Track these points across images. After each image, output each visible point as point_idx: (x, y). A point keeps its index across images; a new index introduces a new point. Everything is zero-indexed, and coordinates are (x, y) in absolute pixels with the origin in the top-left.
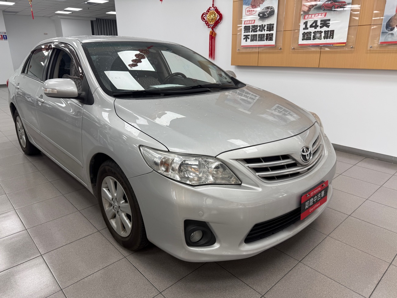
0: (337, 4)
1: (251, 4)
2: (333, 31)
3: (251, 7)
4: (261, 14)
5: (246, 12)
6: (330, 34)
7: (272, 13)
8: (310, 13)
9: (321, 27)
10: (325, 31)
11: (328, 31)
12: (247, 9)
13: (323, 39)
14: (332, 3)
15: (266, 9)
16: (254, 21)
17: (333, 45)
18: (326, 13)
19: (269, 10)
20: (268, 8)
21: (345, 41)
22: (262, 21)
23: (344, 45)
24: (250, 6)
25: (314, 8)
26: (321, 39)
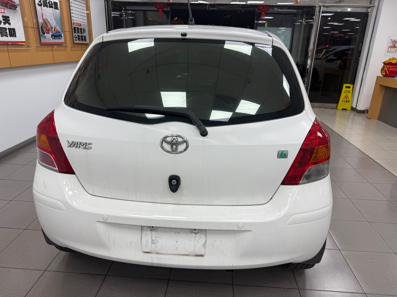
0: (10, 2)
2: (14, 29)
6: (13, 32)
9: (5, 24)
10: (9, 28)
11: (11, 28)
13: (9, 37)
17: (18, 44)
18: (4, 9)
21: (24, 40)
23: (25, 44)
26: (8, 37)
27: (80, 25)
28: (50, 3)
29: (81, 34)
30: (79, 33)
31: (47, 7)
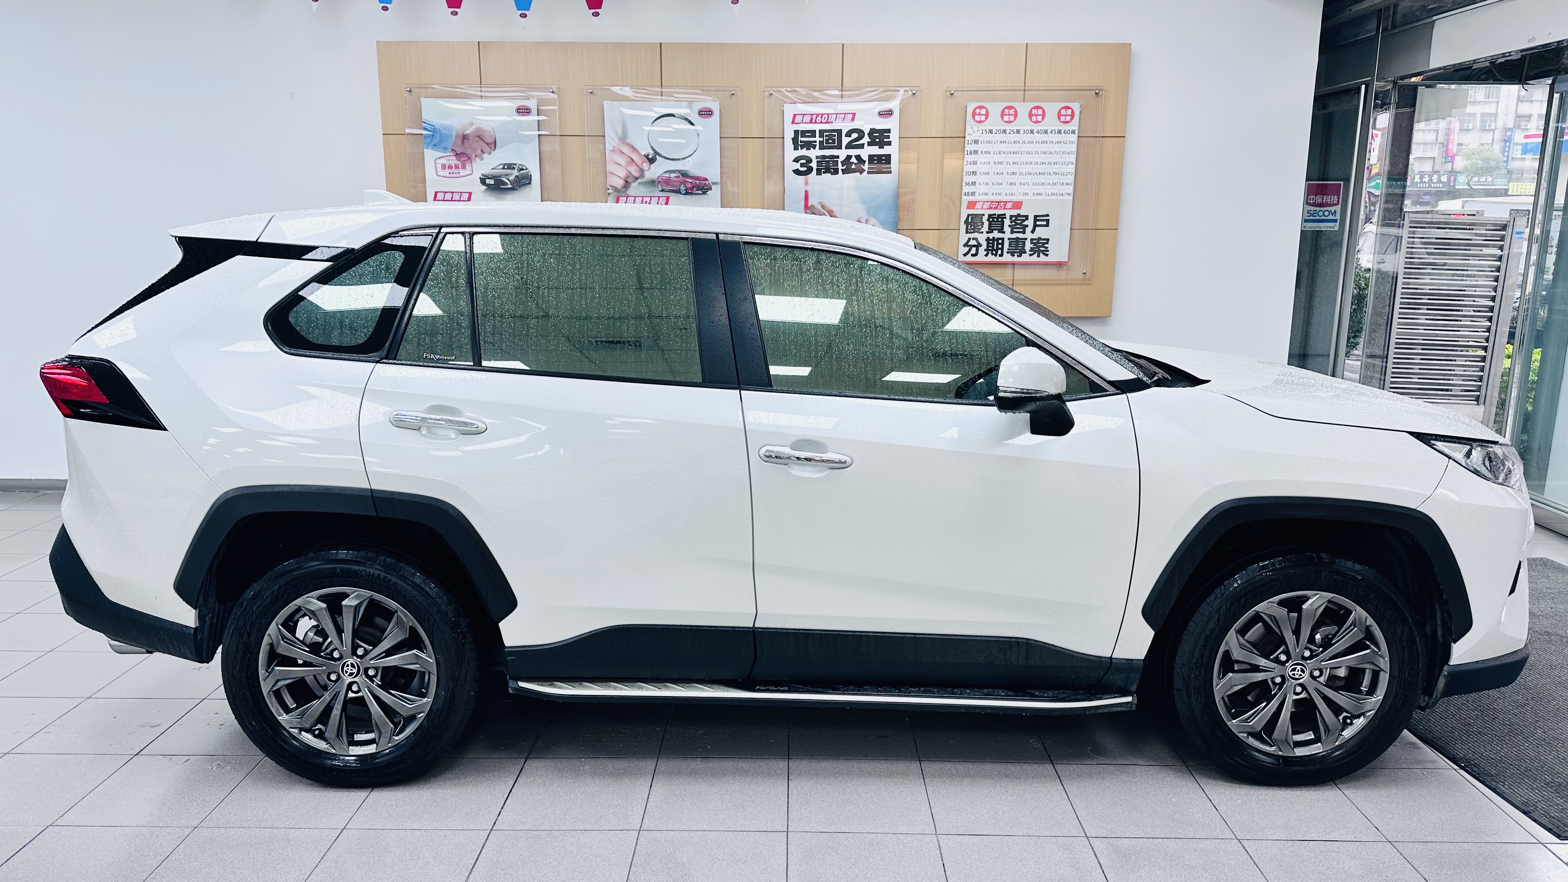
0: (690, 181)
1: (452, 150)
3: (454, 158)
4: (489, 178)
5: (439, 169)
7: (523, 181)
8: (630, 192)
12: (438, 161)
14: (679, 177)
15: (503, 168)
16: (467, 194)
18: (668, 198)
19: (515, 173)
20: (510, 166)
22: (496, 197)
24: (448, 154)
25: (639, 183)
27: (1018, 205)
28: (854, 160)
29: (1012, 232)
30: (1001, 231)
31: (836, 172)
